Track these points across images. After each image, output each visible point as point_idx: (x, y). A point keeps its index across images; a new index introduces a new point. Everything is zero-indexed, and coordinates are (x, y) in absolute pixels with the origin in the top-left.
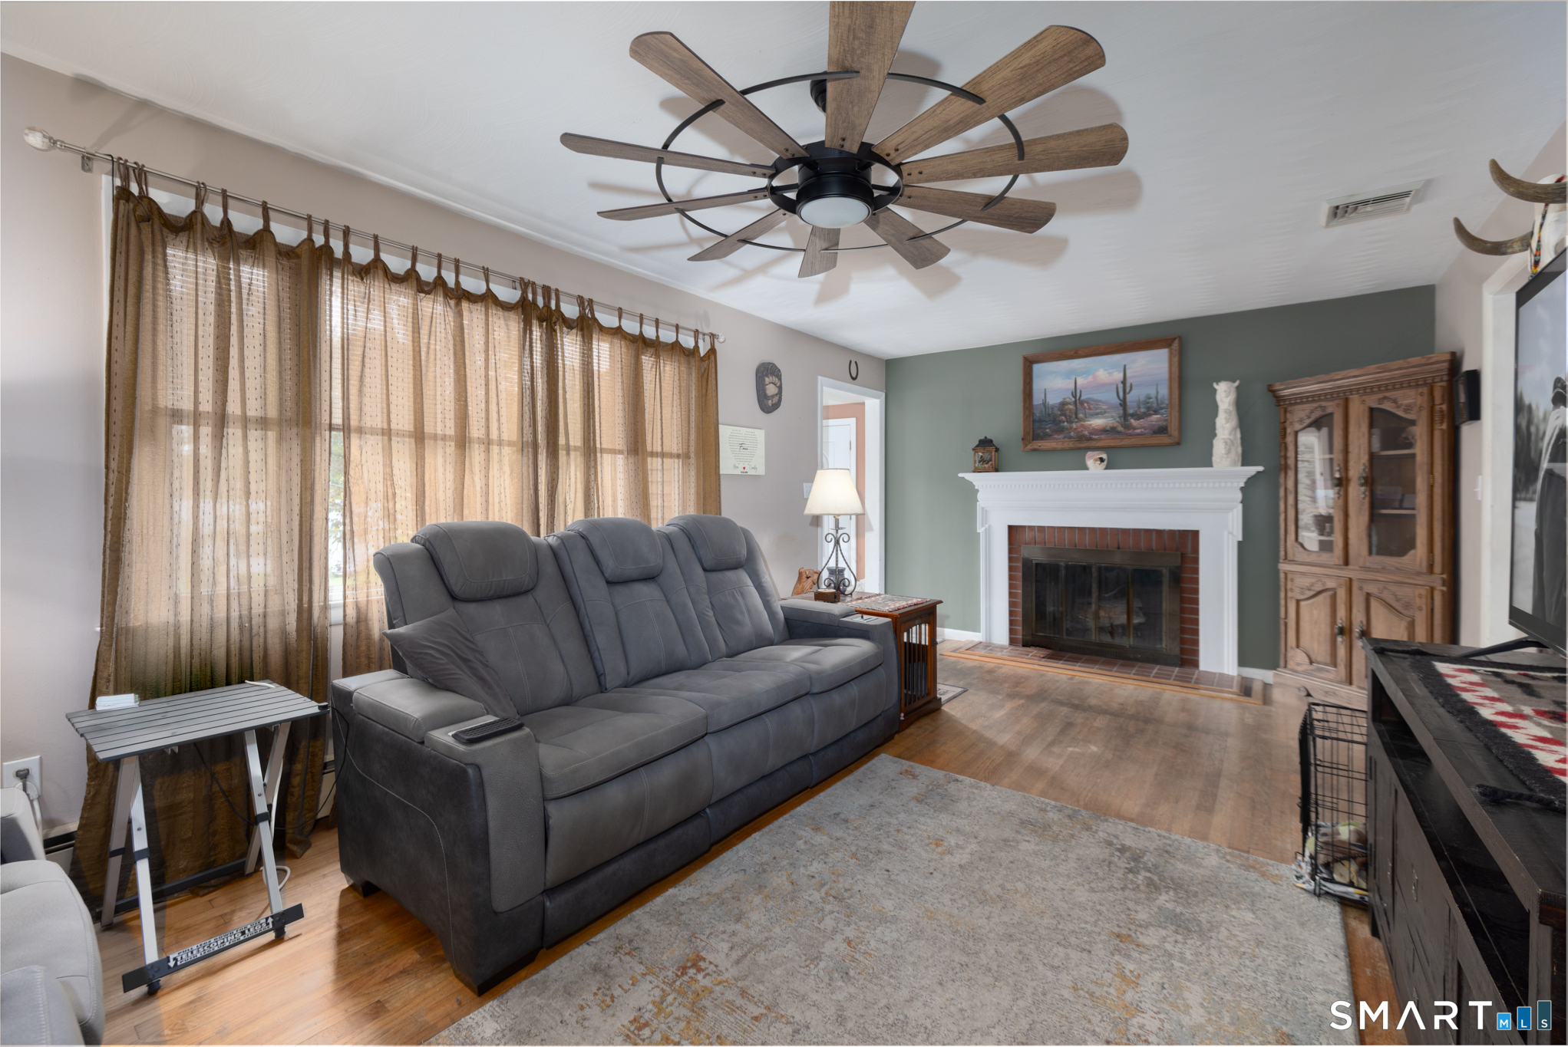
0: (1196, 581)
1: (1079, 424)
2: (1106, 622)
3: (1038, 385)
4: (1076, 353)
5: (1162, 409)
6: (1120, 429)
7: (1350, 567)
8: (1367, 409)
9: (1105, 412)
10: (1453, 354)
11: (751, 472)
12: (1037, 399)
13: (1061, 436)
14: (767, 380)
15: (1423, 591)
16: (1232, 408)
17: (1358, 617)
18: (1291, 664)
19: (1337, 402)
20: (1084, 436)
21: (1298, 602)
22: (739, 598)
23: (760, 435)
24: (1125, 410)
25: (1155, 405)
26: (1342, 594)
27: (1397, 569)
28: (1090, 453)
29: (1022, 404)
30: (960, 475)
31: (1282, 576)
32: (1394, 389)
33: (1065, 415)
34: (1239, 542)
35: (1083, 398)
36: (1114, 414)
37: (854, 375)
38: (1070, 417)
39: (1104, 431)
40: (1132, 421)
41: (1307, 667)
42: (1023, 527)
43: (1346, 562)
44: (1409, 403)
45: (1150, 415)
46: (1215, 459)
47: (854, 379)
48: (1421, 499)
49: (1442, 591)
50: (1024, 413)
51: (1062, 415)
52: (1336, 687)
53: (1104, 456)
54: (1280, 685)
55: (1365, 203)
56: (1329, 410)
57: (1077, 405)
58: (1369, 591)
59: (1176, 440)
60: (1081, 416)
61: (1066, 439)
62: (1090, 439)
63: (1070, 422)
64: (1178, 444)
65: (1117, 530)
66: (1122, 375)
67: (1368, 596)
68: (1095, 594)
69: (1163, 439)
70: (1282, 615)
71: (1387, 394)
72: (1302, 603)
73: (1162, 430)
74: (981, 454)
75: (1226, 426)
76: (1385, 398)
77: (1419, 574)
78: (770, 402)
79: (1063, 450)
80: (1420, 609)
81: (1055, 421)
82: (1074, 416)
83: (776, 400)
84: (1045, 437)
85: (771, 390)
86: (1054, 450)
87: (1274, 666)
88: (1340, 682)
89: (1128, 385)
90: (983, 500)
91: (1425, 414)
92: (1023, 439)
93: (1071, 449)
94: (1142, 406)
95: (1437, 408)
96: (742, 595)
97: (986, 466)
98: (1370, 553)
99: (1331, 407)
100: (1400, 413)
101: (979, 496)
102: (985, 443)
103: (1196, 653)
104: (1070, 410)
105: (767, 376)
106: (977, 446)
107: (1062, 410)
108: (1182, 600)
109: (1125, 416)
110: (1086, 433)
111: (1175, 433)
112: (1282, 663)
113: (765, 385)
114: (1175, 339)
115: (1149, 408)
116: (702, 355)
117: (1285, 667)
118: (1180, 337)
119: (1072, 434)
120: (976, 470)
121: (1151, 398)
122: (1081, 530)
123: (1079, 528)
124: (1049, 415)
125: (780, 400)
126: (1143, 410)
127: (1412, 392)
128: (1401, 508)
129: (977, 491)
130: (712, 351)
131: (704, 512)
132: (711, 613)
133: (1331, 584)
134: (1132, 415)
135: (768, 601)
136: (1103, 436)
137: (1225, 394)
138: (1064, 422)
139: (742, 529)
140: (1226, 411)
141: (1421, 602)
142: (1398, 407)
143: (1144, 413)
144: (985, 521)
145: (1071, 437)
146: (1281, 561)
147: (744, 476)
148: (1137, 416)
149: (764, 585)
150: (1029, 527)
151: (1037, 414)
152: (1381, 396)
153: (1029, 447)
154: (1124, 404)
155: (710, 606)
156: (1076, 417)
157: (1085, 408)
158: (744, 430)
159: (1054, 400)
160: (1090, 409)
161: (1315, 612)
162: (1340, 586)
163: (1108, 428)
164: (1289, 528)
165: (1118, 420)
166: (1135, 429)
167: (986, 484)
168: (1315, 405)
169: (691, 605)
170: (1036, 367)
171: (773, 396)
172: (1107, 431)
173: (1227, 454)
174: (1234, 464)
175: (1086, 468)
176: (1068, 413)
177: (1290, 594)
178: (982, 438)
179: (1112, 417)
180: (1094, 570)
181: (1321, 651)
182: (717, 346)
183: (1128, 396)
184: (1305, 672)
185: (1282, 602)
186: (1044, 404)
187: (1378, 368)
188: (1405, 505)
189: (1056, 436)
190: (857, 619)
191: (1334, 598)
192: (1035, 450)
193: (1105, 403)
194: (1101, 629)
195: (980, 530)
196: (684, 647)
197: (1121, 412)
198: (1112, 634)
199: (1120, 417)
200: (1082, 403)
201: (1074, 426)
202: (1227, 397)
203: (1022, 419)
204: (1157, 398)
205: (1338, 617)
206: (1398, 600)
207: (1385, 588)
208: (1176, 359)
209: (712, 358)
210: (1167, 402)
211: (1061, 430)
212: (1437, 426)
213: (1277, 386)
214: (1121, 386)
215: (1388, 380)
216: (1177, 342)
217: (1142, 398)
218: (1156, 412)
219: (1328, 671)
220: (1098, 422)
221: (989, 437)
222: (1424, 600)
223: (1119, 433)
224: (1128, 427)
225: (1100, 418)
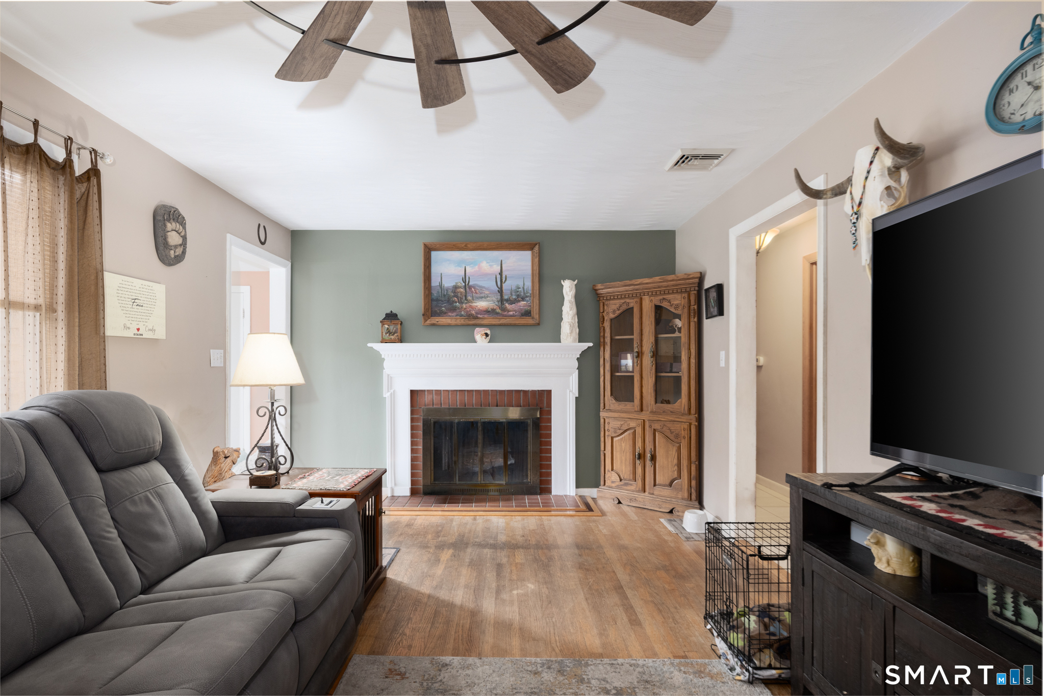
0: (549, 428)
1: (468, 305)
2: (487, 466)
3: (436, 270)
4: (466, 246)
5: (527, 297)
6: (498, 311)
7: (643, 412)
8: (653, 306)
9: (487, 297)
10: (701, 273)
11: (147, 335)
12: (435, 282)
13: (454, 314)
14: (169, 225)
15: (686, 426)
16: (573, 300)
17: (649, 447)
18: (608, 483)
19: (635, 300)
20: (472, 315)
21: (612, 438)
22: (156, 502)
23: (160, 290)
24: (502, 296)
25: (522, 294)
26: (639, 431)
27: (671, 412)
28: (477, 329)
29: (422, 284)
30: (369, 345)
31: (602, 421)
32: (669, 293)
33: (457, 297)
34: (576, 398)
35: (470, 284)
36: (494, 299)
37: (263, 240)
38: (461, 298)
39: (487, 312)
40: (507, 305)
41: (618, 483)
42: (424, 391)
43: (642, 410)
44: (677, 301)
45: (519, 301)
46: (563, 337)
47: (263, 243)
48: (684, 365)
49: (695, 425)
50: (425, 293)
51: (455, 296)
52: (636, 495)
53: (488, 332)
54: (601, 497)
55: (696, 157)
56: (631, 305)
57: (466, 289)
58: (655, 428)
59: (537, 322)
60: (469, 298)
61: (458, 317)
62: (477, 318)
63: (461, 303)
64: (539, 324)
65: (496, 391)
66: (499, 267)
67: (655, 430)
68: (480, 445)
69: (528, 320)
70: (602, 448)
71: (665, 297)
72: (615, 439)
73: (527, 313)
74: (386, 326)
75: (569, 312)
76: (664, 299)
77: (683, 415)
78: (172, 252)
79: (456, 326)
80: (684, 438)
81: (449, 301)
82: (464, 298)
83: (179, 251)
84: (441, 314)
85: (174, 239)
86: (449, 326)
87: (597, 485)
88: (638, 491)
89: (504, 276)
90: (389, 367)
91: (686, 310)
92: (423, 315)
93: (463, 325)
94: (513, 294)
95: (692, 307)
96: (160, 497)
97: (392, 337)
98: (656, 402)
99: (633, 303)
100: (672, 310)
101: (385, 364)
102: (391, 317)
103: (549, 482)
104: (461, 293)
105: (169, 221)
106: (384, 319)
107: (455, 292)
108: (541, 443)
109: (502, 300)
110: (473, 312)
111: (537, 316)
112: (602, 483)
113: (165, 232)
114: (537, 244)
115: (518, 296)
116: (77, 174)
117: (605, 485)
118: (539, 243)
119: (463, 313)
120: (384, 341)
121: (520, 288)
122: (470, 392)
123: (468, 391)
124: (444, 295)
125: (184, 252)
126: (514, 297)
127: (678, 296)
128: (671, 372)
129: (384, 359)
130: (93, 173)
131: (81, 386)
132: (114, 534)
133: (633, 424)
134: (507, 300)
135: (195, 499)
136: (486, 316)
137: (568, 288)
138: (456, 302)
139: (151, 406)
140: (570, 302)
141: (684, 433)
142: (671, 306)
143: (515, 299)
144: (390, 386)
145: (462, 316)
146: (601, 410)
147: (138, 340)
148: (511, 302)
149: (189, 478)
150: (428, 391)
151: (435, 293)
152: (661, 297)
153: (428, 322)
154: (501, 291)
155: (111, 523)
156: (466, 299)
157: (472, 292)
158: (138, 283)
159: (448, 284)
160: (476, 293)
161: (623, 445)
162: (638, 425)
163: (490, 310)
164: (606, 386)
165: (497, 303)
166: (509, 311)
167: (391, 352)
168: (623, 301)
169: (80, 529)
170: (434, 254)
171: (176, 247)
172: (489, 312)
173: (571, 333)
174: (574, 341)
175: (475, 342)
176: (459, 294)
177: (607, 433)
178: (388, 312)
179: (493, 301)
180: (479, 424)
181: (626, 471)
182: (101, 166)
183: (503, 285)
184: (618, 487)
185: (602, 439)
186: (441, 285)
187: (660, 279)
188: (674, 370)
189: (450, 314)
190: (316, 504)
191: (634, 433)
192: (433, 325)
193: (487, 289)
194: (485, 472)
195: (386, 395)
196: (72, 601)
197: (499, 297)
198: (493, 475)
199: (498, 301)
200: (470, 288)
201: (464, 306)
202: (570, 291)
203: (423, 297)
204: (523, 288)
205: (637, 447)
206: (672, 433)
207: (664, 425)
208: (537, 260)
209: (94, 181)
210: (530, 292)
211: (454, 309)
212: (692, 319)
213: (599, 286)
214: (499, 277)
215: (665, 287)
216: (537, 246)
217: (514, 288)
218: (523, 299)
219: (631, 485)
220: (482, 304)
221: (394, 312)
222: (686, 432)
223: (497, 313)
224: (504, 309)
225: (484, 301)
